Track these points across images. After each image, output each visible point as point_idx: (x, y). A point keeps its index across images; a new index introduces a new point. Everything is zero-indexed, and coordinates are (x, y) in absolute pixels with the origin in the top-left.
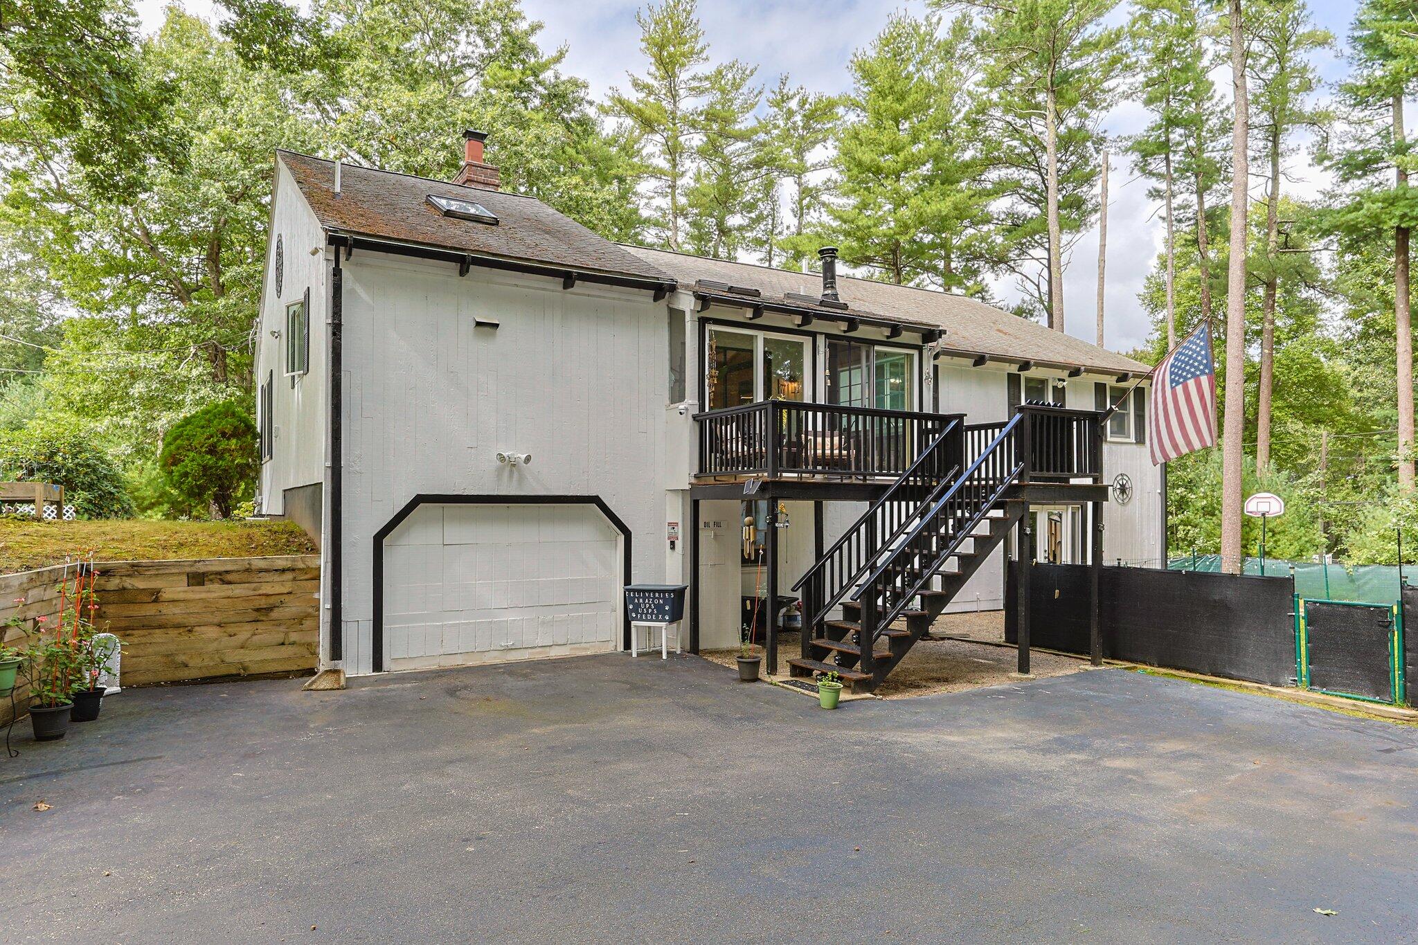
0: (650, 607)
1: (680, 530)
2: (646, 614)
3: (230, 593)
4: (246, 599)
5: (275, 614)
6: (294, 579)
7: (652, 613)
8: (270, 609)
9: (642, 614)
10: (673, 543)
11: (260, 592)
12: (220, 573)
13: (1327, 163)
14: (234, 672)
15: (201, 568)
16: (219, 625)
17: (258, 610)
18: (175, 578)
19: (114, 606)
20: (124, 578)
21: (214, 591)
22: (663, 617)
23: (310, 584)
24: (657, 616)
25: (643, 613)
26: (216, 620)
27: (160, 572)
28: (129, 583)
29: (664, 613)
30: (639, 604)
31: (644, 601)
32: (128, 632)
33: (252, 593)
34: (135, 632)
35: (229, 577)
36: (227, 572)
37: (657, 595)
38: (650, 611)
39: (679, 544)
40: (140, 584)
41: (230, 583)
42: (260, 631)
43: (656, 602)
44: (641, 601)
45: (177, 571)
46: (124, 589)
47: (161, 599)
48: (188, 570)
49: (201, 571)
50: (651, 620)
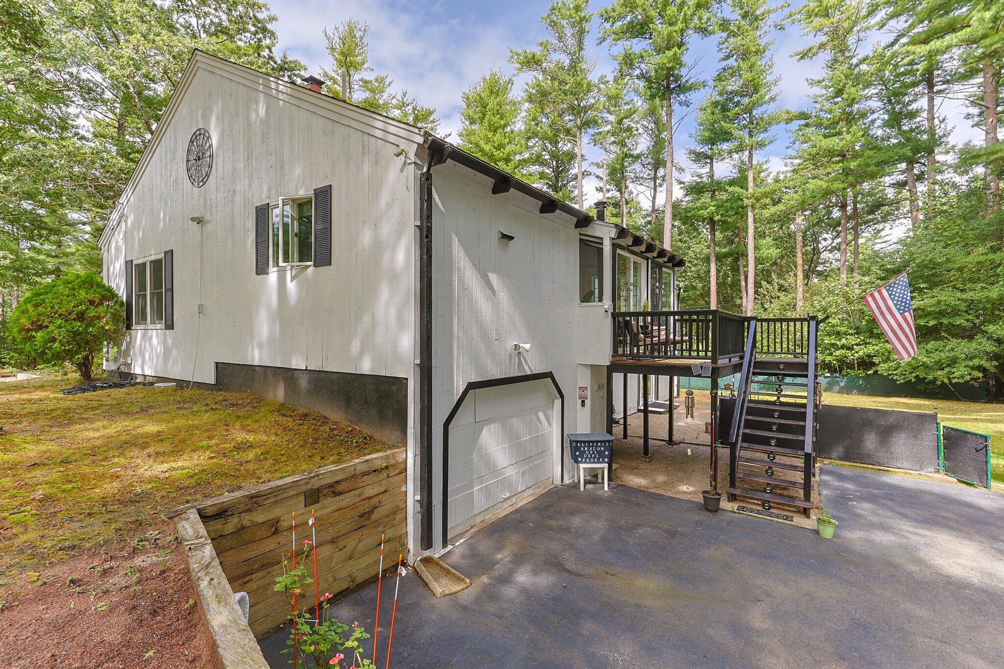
0: (593, 453)
1: (589, 393)
2: (590, 459)
3: (342, 504)
4: (353, 507)
5: (374, 516)
6: (388, 476)
7: (594, 458)
8: (371, 512)
9: (586, 459)
10: (583, 402)
11: (364, 496)
12: (331, 486)
13: (682, 185)
14: (345, 587)
15: (316, 484)
16: (332, 542)
17: (361, 516)
18: (294, 501)
19: (232, 552)
20: (243, 515)
21: (329, 505)
22: (603, 460)
23: (398, 478)
24: (598, 459)
25: (587, 457)
26: (329, 538)
27: (279, 498)
28: (247, 519)
29: (604, 457)
30: (585, 451)
31: (589, 449)
32: (246, 579)
33: (358, 499)
34: (253, 576)
35: (340, 488)
36: (337, 482)
37: (599, 444)
38: (593, 456)
39: (588, 402)
40: (260, 517)
41: (340, 494)
42: (364, 536)
43: (598, 449)
44: (586, 449)
45: (294, 493)
46: (243, 528)
47: (281, 529)
48: (304, 488)
49: (315, 487)
50: (594, 462)
